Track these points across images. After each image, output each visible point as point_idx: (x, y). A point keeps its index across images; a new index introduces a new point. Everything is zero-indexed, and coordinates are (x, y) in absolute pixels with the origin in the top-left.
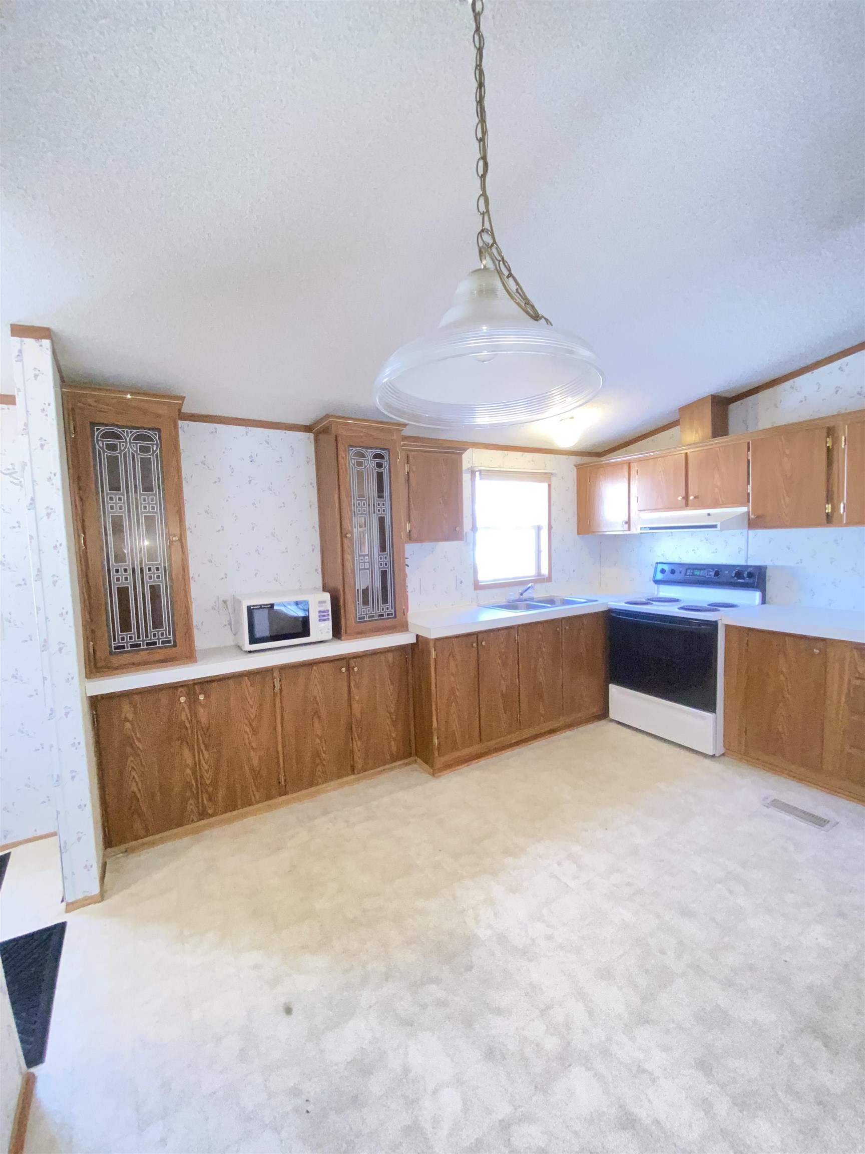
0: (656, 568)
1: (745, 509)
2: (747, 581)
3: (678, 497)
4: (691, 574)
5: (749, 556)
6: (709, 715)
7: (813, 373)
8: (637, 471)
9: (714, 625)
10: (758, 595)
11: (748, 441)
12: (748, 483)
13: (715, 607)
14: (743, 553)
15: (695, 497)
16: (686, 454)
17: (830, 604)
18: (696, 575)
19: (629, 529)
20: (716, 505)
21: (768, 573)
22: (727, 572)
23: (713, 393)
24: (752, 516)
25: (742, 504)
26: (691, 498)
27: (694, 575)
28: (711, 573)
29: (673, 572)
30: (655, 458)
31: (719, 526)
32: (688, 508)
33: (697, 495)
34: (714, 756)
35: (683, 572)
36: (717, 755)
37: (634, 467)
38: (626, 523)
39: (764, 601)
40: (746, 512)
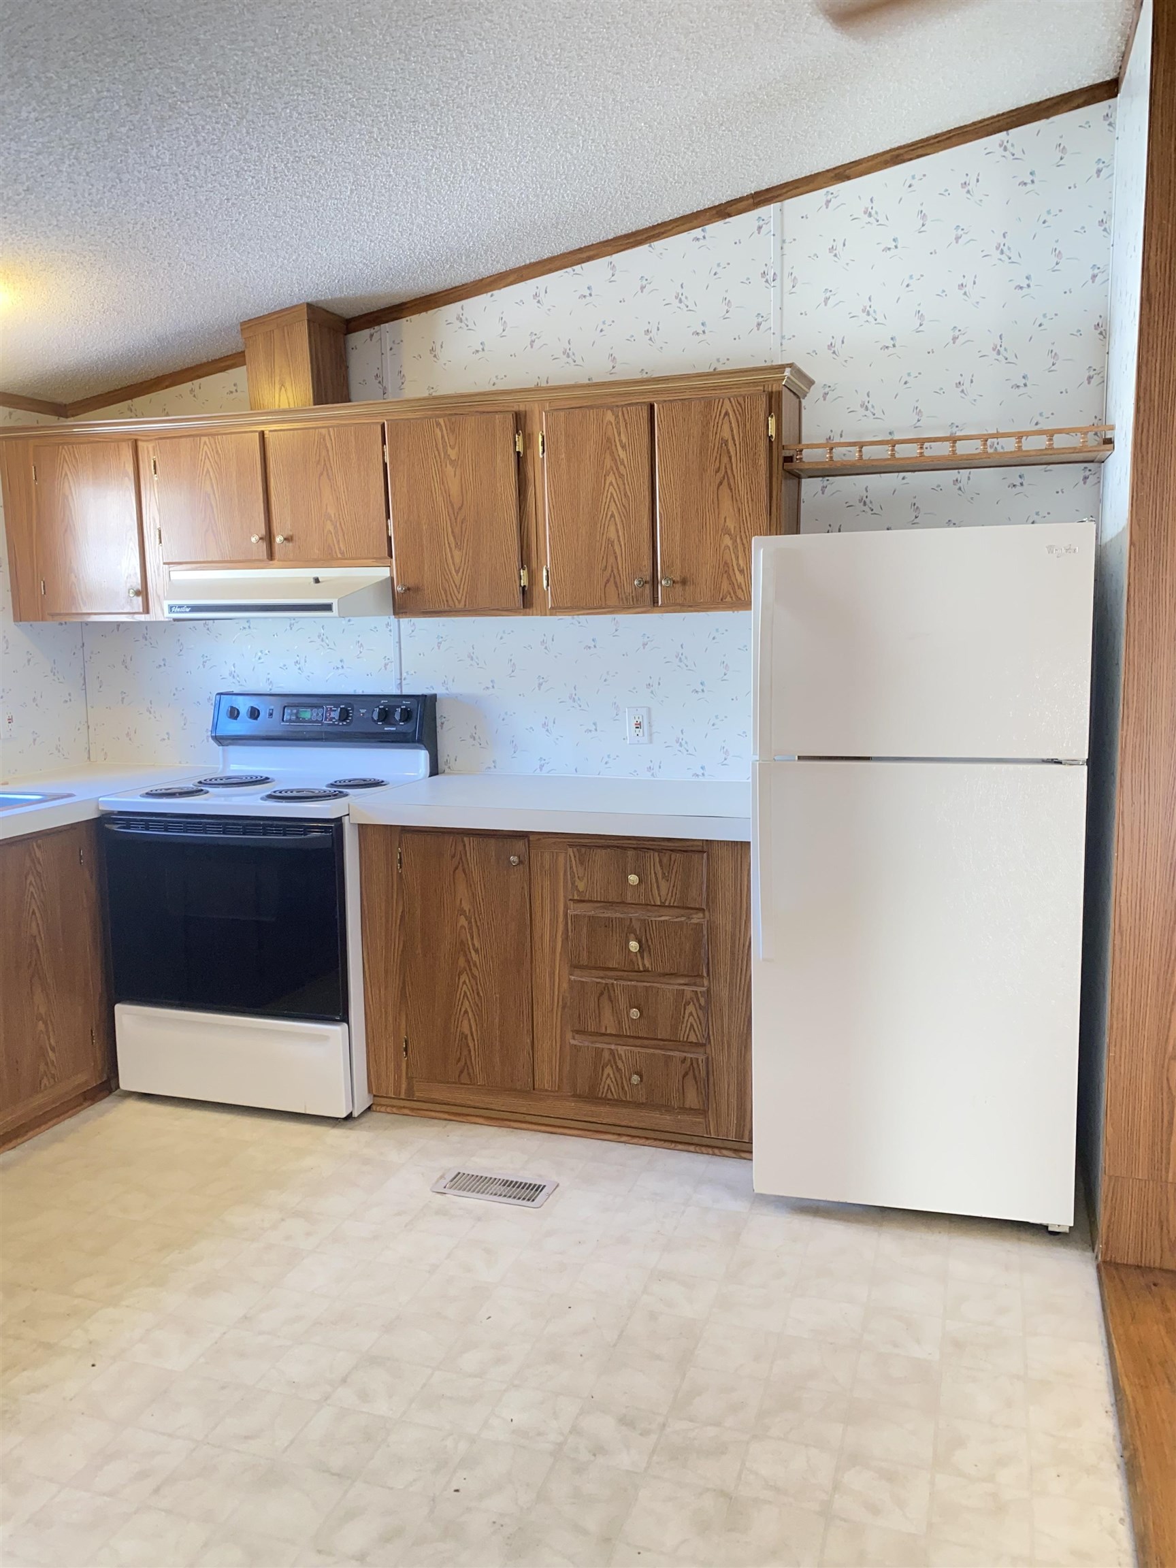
0: (218, 706)
1: (384, 573)
2: (400, 729)
3: (252, 535)
4: (294, 718)
5: (404, 675)
6: (335, 1032)
7: (492, 296)
8: (155, 462)
9: (335, 827)
10: (422, 756)
11: (382, 421)
12: (388, 517)
13: (338, 790)
14: (393, 667)
15: (285, 539)
16: (262, 434)
17: (541, 767)
18: (304, 721)
19: (146, 610)
20: (329, 558)
21: (441, 710)
22: (363, 711)
23: (309, 300)
24: (399, 589)
25: (379, 561)
26: (279, 539)
27: (298, 719)
28: (333, 714)
29: (254, 713)
30: (194, 436)
31: (335, 607)
32: (275, 562)
33: (291, 533)
34: (349, 1117)
35: (277, 715)
36: (356, 1114)
37: (148, 452)
38: (138, 593)
39: (434, 770)
40: (386, 579)
